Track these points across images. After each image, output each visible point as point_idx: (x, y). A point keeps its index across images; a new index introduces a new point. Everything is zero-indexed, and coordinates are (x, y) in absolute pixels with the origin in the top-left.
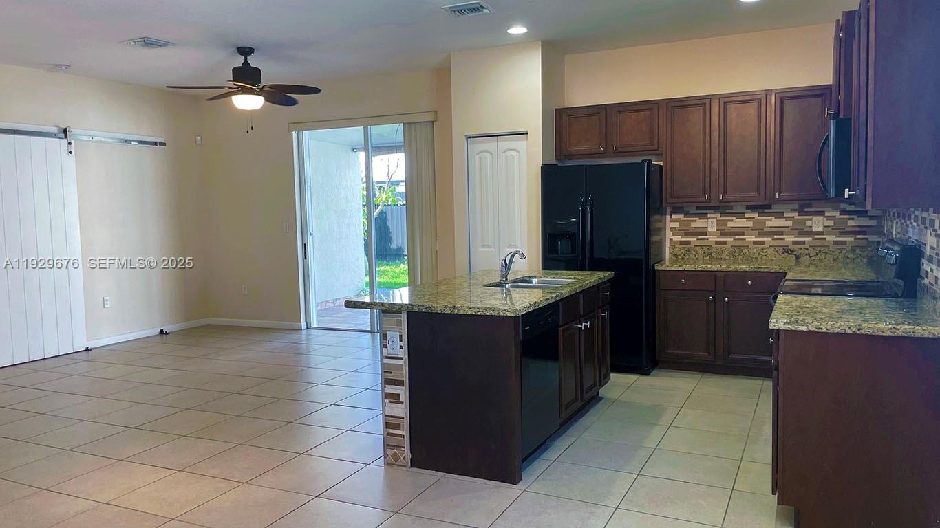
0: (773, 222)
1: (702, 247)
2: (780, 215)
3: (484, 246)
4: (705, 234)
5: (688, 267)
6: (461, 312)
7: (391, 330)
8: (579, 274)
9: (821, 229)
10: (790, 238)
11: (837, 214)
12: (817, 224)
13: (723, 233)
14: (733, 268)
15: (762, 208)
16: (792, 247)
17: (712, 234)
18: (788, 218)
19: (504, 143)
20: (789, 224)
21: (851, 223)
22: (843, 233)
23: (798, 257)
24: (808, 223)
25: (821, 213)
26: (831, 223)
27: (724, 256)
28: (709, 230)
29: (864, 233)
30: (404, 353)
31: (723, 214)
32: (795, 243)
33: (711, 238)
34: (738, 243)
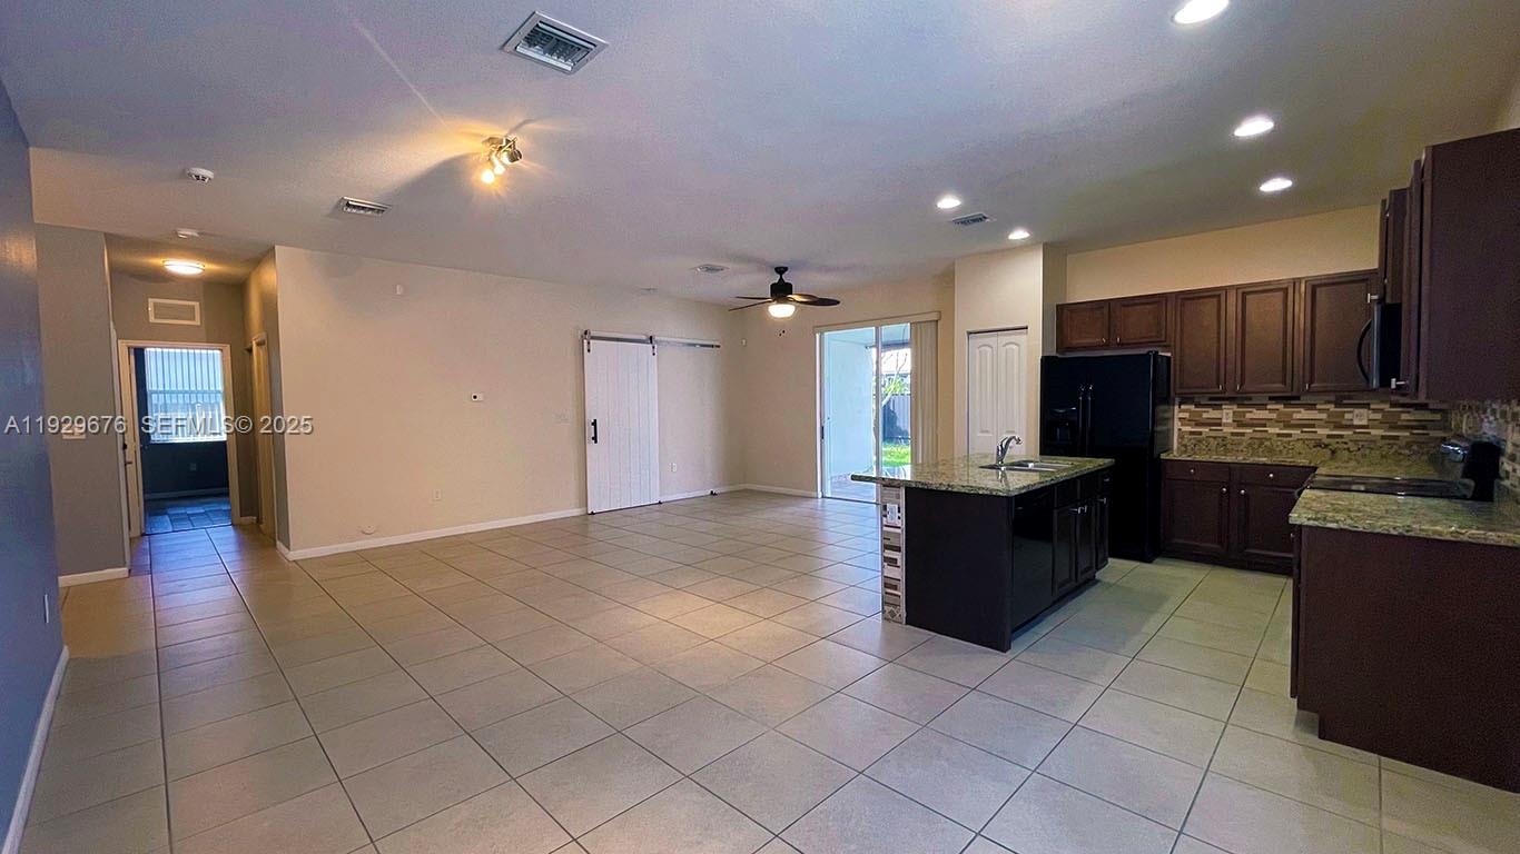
0: (1302, 414)
1: (1215, 438)
2: (1311, 407)
3: (982, 432)
4: (1220, 425)
5: (1198, 458)
6: (955, 490)
7: (890, 501)
8: (1077, 460)
9: (1364, 422)
10: (1323, 432)
11: (1386, 407)
12: (1359, 417)
13: (1240, 424)
14: (1251, 460)
15: (1288, 400)
16: (1326, 441)
17: (1226, 425)
18: (1321, 411)
19: (1004, 338)
20: (1324, 416)
21: (1404, 416)
22: (1395, 427)
23: (1333, 452)
24: (1347, 416)
25: (1367, 406)
26: (1378, 416)
27: (1241, 448)
28: (1224, 421)
29: (1424, 428)
30: (901, 523)
31: (1239, 405)
32: (1329, 436)
33: (1226, 429)
34: (1258, 435)
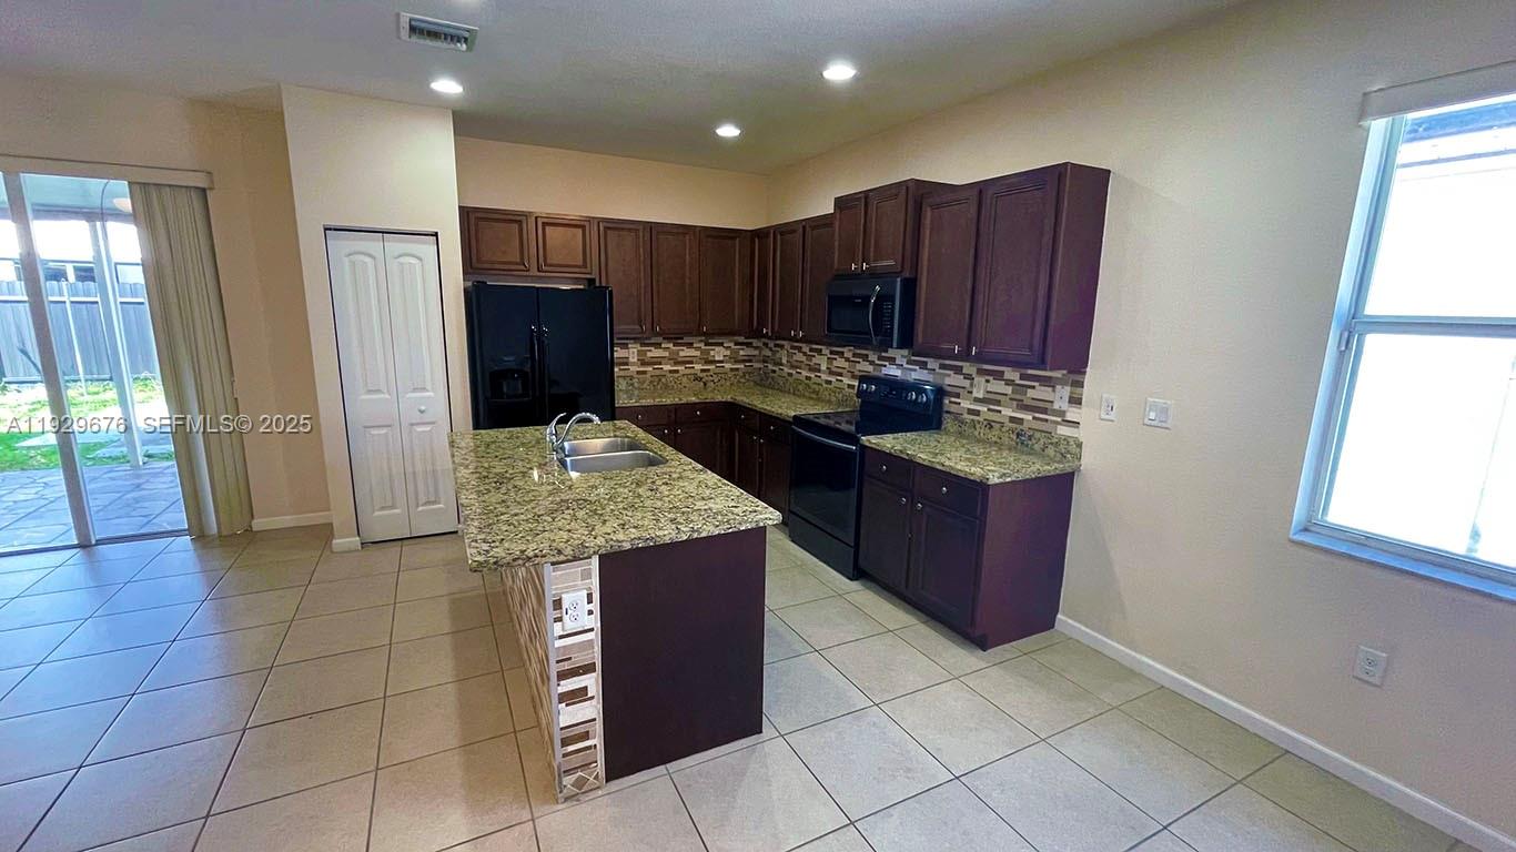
0: (686, 352)
1: (624, 377)
2: (690, 345)
4: (627, 364)
5: (644, 402)
7: (570, 589)
9: (721, 358)
10: (698, 367)
11: (732, 345)
12: (719, 353)
13: (643, 363)
14: (684, 401)
15: (676, 338)
16: (701, 375)
17: (633, 364)
18: (697, 349)
19: (395, 245)
20: (698, 353)
21: (742, 353)
22: (737, 362)
23: (705, 384)
24: (712, 353)
25: (721, 344)
26: (728, 353)
27: (645, 386)
28: (631, 360)
29: (750, 361)
30: (594, 622)
31: (643, 345)
32: (703, 371)
33: (632, 368)
34: (658, 372)
